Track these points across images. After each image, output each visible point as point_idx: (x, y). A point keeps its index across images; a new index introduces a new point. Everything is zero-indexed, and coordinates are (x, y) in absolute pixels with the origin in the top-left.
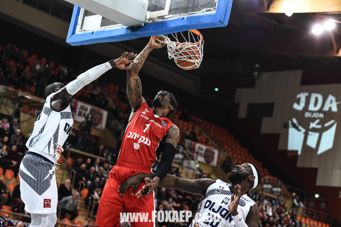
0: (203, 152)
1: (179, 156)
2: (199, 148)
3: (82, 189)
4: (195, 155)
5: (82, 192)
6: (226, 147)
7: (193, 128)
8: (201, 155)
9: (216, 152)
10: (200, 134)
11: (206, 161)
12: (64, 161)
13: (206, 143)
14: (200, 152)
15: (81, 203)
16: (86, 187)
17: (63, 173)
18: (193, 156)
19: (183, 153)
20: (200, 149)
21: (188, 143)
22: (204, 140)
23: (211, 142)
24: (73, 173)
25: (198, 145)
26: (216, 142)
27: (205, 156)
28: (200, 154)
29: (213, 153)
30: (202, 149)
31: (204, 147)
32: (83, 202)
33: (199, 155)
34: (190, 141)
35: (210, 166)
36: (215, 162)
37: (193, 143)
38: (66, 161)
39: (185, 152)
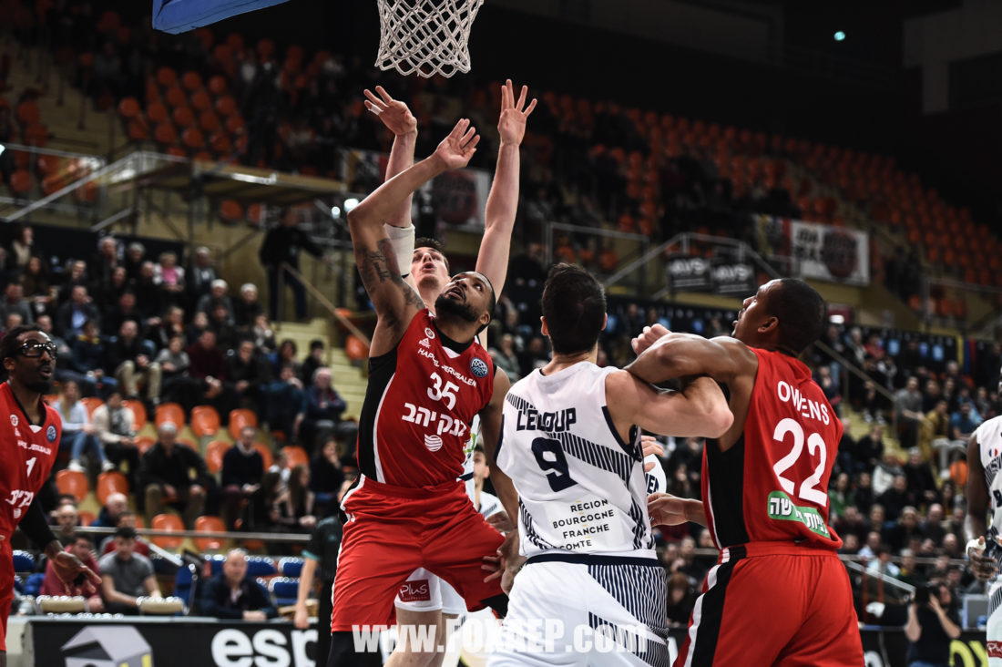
0: (819, 246)
1: (739, 272)
2: (804, 235)
4: (793, 260)
6: (895, 217)
7: (779, 174)
8: (812, 256)
9: (862, 239)
10: (805, 189)
11: (832, 271)
13: (827, 217)
14: (809, 246)
18: (788, 265)
19: (749, 262)
20: (806, 239)
21: (766, 227)
22: (818, 208)
23: (842, 208)
25: (796, 227)
26: (861, 204)
27: (827, 257)
28: (808, 252)
29: (853, 244)
30: (814, 238)
31: (820, 230)
33: (806, 258)
34: (769, 219)
35: (850, 286)
36: (862, 271)
37: (780, 222)
39: (757, 256)
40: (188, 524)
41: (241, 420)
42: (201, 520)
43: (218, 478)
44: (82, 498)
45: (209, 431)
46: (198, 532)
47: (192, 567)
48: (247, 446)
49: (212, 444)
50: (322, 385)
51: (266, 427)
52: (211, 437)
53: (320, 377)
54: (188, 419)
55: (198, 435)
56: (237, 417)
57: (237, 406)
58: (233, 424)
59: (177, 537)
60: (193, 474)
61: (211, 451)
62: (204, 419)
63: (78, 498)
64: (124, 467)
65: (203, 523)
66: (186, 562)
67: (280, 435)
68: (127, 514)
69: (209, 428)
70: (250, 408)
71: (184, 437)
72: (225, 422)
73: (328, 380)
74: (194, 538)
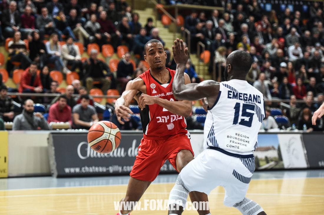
3: (201, 52)
5: (202, 56)
12: (172, 21)
15: (204, 70)
16: (206, 49)
17: (174, 36)
24: (186, 34)
32: (206, 68)
38: (174, 20)
40: (105, 93)
41: (122, 50)
42: (109, 91)
43: (115, 74)
44: (61, 82)
45: (109, 55)
46: (108, 96)
47: (110, 110)
48: (127, 60)
49: (111, 60)
50: (155, 35)
51: (132, 53)
52: (110, 57)
53: (154, 32)
54: (101, 50)
55: (105, 56)
56: (120, 49)
57: (119, 44)
58: (119, 52)
59: (100, 98)
60: (105, 72)
61: (111, 63)
62: (107, 49)
63: (59, 82)
64: (77, 70)
65: (110, 93)
66: (107, 108)
67: (138, 56)
68: (81, 89)
69: (109, 53)
70: (125, 45)
71: (100, 57)
72: (116, 51)
73: (157, 33)
74: (107, 98)
